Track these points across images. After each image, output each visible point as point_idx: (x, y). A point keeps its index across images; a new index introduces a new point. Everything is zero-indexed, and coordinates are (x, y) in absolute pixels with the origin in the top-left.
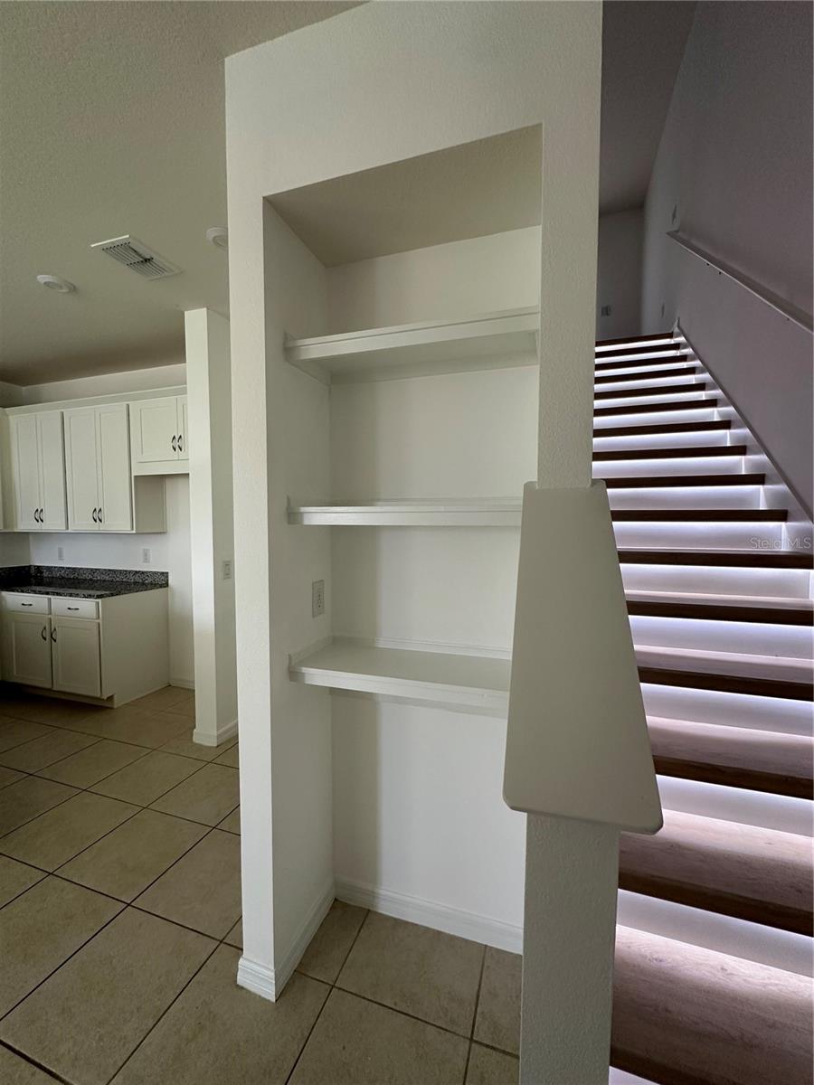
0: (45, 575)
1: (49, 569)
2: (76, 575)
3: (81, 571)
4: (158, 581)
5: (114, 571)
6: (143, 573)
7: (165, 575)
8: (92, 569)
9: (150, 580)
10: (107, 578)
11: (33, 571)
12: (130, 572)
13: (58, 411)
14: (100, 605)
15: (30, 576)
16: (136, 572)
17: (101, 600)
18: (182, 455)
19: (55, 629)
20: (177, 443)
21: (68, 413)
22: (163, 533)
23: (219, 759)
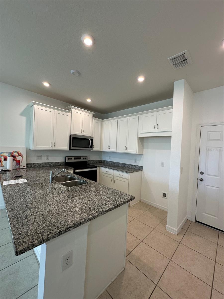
0: (106, 163)
1: (107, 161)
2: (114, 164)
3: (116, 163)
4: (140, 169)
5: (125, 164)
6: (134, 165)
7: (142, 167)
8: (119, 163)
9: (136, 168)
11: (102, 161)
12: (130, 165)
13: (117, 120)
14: (130, 175)
15: (102, 163)
16: (132, 165)
17: (130, 174)
18: (157, 130)
19: (115, 180)
20: (156, 127)
21: (119, 120)
22: (142, 154)
23: (182, 242)
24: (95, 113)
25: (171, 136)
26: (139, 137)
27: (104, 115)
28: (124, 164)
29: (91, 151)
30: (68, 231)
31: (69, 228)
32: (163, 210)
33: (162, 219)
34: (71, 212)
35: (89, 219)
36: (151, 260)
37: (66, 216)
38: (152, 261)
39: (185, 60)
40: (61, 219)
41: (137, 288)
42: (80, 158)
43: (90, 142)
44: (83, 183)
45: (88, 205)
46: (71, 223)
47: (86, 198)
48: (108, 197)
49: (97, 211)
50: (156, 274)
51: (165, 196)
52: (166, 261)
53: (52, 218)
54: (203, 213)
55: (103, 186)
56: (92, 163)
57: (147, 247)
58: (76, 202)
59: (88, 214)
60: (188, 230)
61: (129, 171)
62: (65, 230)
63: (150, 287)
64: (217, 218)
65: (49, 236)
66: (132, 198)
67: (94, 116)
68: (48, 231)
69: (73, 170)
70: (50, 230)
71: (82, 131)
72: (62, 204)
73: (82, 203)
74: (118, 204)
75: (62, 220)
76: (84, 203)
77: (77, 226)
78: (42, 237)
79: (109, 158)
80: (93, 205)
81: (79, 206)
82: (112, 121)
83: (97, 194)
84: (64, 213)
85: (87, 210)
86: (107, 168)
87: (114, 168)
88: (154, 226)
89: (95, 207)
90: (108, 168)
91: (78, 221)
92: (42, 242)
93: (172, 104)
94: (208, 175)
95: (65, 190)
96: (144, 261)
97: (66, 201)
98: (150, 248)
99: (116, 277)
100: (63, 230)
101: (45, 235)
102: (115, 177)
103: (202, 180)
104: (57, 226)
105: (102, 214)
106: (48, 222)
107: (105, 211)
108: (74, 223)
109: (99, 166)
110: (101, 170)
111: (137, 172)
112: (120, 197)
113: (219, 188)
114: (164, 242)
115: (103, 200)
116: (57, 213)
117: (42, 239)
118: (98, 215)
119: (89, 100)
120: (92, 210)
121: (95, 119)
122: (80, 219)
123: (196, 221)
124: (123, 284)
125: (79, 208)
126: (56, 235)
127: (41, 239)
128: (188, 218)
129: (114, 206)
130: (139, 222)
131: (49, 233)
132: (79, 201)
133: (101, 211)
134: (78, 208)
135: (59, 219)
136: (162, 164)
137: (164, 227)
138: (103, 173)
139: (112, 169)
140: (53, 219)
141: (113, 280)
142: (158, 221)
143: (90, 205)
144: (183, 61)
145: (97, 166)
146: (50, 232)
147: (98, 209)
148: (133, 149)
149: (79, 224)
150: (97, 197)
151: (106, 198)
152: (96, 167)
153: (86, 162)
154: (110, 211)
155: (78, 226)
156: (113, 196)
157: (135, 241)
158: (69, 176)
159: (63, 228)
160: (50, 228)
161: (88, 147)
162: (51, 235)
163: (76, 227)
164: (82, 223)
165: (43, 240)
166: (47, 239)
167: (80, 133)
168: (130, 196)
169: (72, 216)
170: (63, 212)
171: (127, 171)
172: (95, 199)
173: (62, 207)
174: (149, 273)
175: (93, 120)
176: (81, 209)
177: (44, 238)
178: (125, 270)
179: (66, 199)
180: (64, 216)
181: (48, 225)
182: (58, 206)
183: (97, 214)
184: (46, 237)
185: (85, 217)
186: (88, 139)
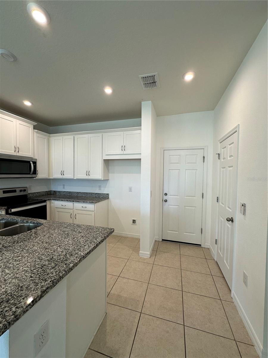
0: (57, 194)
1: (59, 192)
2: (70, 194)
4: (106, 197)
5: (87, 193)
6: (99, 194)
7: (108, 194)
8: (77, 192)
9: (102, 197)
10: (84, 195)
11: (52, 193)
13: (73, 136)
14: (95, 206)
15: (51, 194)
16: (96, 193)
17: (96, 204)
18: (125, 153)
19: (76, 215)
20: (123, 148)
21: (76, 137)
22: (108, 180)
23: (155, 263)
24: (37, 124)
25: (141, 159)
26: (104, 160)
27: (51, 128)
28: (85, 193)
29: (34, 178)
30: (45, 294)
31: (46, 290)
32: (133, 238)
33: (133, 247)
34: (37, 269)
35: (70, 269)
36: (131, 291)
37: (32, 277)
38: (133, 292)
39: (154, 82)
40: (25, 283)
41: (123, 327)
42: (15, 191)
43: (32, 165)
44: (35, 226)
45: (60, 253)
46: (46, 283)
47: (52, 244)
48: (82, 236)
49: (76, 256)
50: (139, 303)
51: (134, 222)
52: (145, 286)
53: (6, 287)
54: (168, 231)
55: (68, 224)
56: (36, 196)
57: (125, 280)
58: (37, 254)
59: (66, 263)
60: (158, 250)
61: (94, 202)
62: (41, 295)
63: (135, 318)
64: (178, 233)
65: (17, 314)
66: (112, 231)
67: (35, 128)
68: (12, 308)
69: (5, 210)
70: (15, 304)
71: (17, 149)
72: (15, 263)
73: (48, 253)
74: (99, 241)
75: (29, 284)
76: (52, 251)
77: (56, 284)
78: (4, 320)
79: (62, 187)
80: (68, 250)
81: (47, 257)
82: (65, 137)
83: (65, 236)
84: (26, 274)
85: (61, 259)
86: (62, 200)
87: (73, 200)
88: (128, 256)
89: (71, 252)
90: (64, 201)
91: (55, 276)
92: (8, 327)
93: (140, 125)
94: (171, 195)
95: (9, 241)
96: (125, 296)
97: (19, 256)
98: (128, 281)
99: (98, 328)
100: (38, 296)
101: (8, 314)
102: (75, 210)
103: (166, 201)
104: (23, 295)
105: (84, 257)
106: (4, 295)
107: (87, 253)
108: (50, 282)
109: (49, 200)
110: (52, 205)
111: (104, 201)
112: (97, 233)
113: (178, 206)
114: (140, 269)
115: (78, 241)
116: (13, 277)
117: (6, 323)
118: (80, 260)
119: (27, 103)
120: (69, 257)
121: (37, 133)
122: (57, 273)
123: (163, 240)
124: (107, 331)
125: (48, 260)
126: (29, 307)
127: (4, 323)
128: (156, 239)
129: (95, 244)
130: (111, 257)
131: (14, 309)
132: (43, 252)
133: (82, 255)
134: (45, 260)
135: (23, 285)
136: (130, 190)
137: (137, 254)
138: (56, 208)
139: (70, 201)
140: (10, 289)
141: (95, 334)
142: (131, 250)
143: (62, 252)
144: (152, 83)
145: (46, 199)
146: (16, 307)
147: (76, 253)
148: (97, 173)
149: (59, 280)
150: (67, 240)
151: (80, 238)
152: (45, 201)
153: (26, 196)
154: (92, 251)
155: (58, 282)
156: (89, 234)
157: (111, 279)
158: (3, 220)
159: (37, 293)
160: (13, 301)
161: (29, 173)
162: (19, 311)
163: (55, 286)
164: (62, 277)
165: (9, 323)
166: (15, 319)
167: (13, 152)
168: (109, 229)
169: (42, 273)
170: (23, 273)
171: (92, 201)
172: (67, 243)
173: (17, 267)
174: (132, 305)
175: (35, 134)
176: (53, 261)
177: (9, 319)
178: (107, 315)
179: (19, 254)
180: (28, 278)
181: (4, 299)
182: (9, 268)
183: (78, 259)
184: (13, 316)
185: (63, 269)
186: (29, 162)
